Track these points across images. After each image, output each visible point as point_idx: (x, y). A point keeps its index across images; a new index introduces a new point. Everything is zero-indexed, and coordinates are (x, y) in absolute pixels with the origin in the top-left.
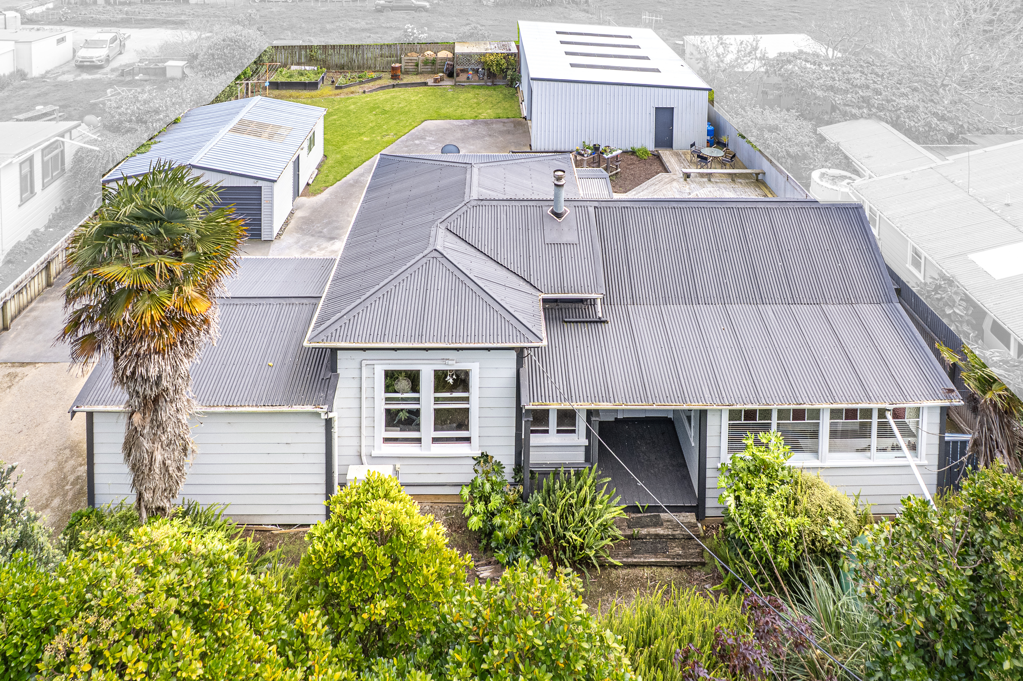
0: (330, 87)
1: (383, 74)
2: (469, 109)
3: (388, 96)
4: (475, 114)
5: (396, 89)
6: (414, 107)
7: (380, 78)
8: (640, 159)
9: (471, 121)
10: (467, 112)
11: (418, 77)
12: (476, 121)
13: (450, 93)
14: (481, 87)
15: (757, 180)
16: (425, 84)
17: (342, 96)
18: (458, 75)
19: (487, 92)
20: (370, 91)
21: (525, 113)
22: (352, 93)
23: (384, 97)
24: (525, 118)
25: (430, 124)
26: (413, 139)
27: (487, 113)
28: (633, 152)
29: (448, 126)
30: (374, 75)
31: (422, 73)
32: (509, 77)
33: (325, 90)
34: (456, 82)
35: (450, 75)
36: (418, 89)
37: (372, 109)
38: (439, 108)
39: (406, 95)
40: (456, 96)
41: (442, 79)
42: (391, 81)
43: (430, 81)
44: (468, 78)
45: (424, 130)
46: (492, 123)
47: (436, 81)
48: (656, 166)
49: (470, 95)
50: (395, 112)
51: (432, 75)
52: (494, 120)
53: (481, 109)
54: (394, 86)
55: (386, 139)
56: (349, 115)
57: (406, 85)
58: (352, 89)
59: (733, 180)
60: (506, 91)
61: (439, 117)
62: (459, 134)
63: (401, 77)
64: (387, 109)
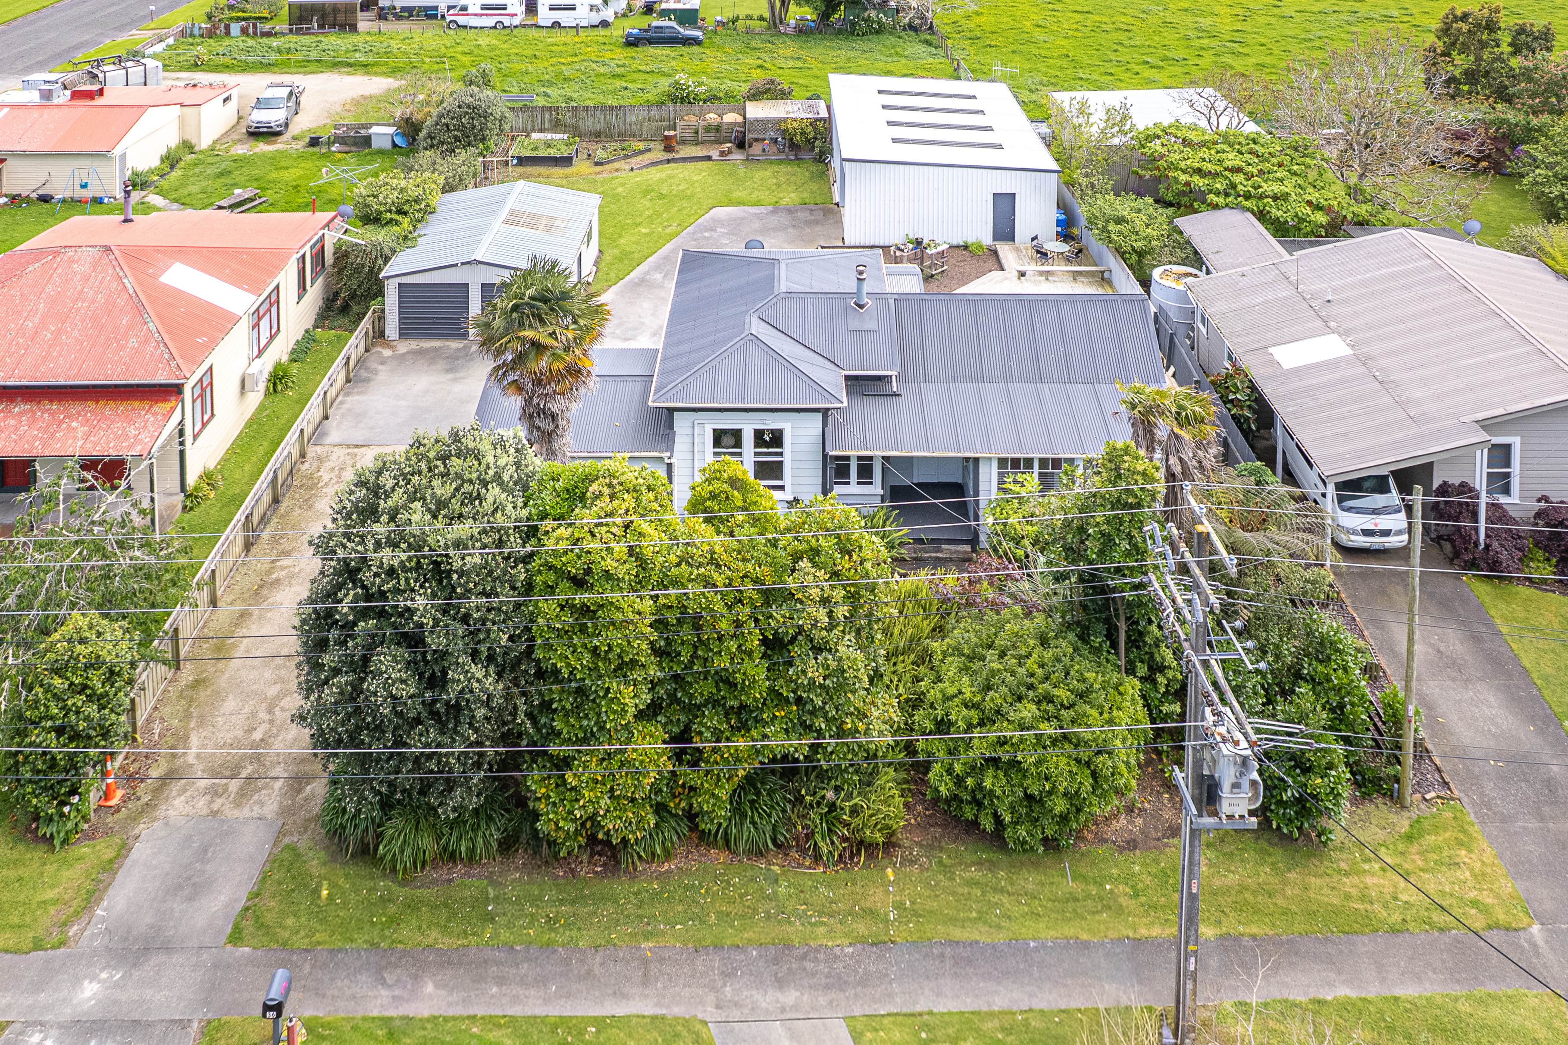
0: (587, 163)
1: (652, 144)
2: (767, 193)
3: (663, 175)
4: (775, 199)
5: (672, 165)
6: (699, 190)
7: (649, 150)
8: (973, 255)
9: (770, 208)
10: (764, 196)
11: (698, 148)
12: (776, 209)
13: (742, 171)
14: (781, 161)
15: (1103, 279)
16: (709, 158)
17: (605, 175)
18: (750, 146)
19: (789, 169)
20: (639, 169)
21: (837, 199)
22: (617, 170)
23: (658, 176)
24: (837, 204)
25: (721, 212)
26: (701, 231)
27: (790, 198)
28: (966, 247)
29: (742, 215)
30: (641, 146)
31: (703, 143)
32: (817, 150)
33: (582, 166)
34: (748, 155)
35: (741, 145)
36: (700, 164)
37: (646, 192)
38: (730, 191)
39: (686, 173)
40: (749, 175)
41: (730, 152)
42: (664, 153)
43: (715, 154)
44: (764, 150)
45: (713, 220)
46: (796, 211)
47: (722, 154)
48: (991, 263)
49: (768, 173)
50: (676, 196)
51: (717, 146)
52: (799, 207)
53: (782, 191)
54: (668, 161)
55: (668, 230)
56: (619, 201)
57: (684, 160)
58: (616, 165)
59: (1075, 279)
60: (813, 168)
61: (731, 203)
62: (757, 225)
63: (677, 148)
64: (664, 192)
